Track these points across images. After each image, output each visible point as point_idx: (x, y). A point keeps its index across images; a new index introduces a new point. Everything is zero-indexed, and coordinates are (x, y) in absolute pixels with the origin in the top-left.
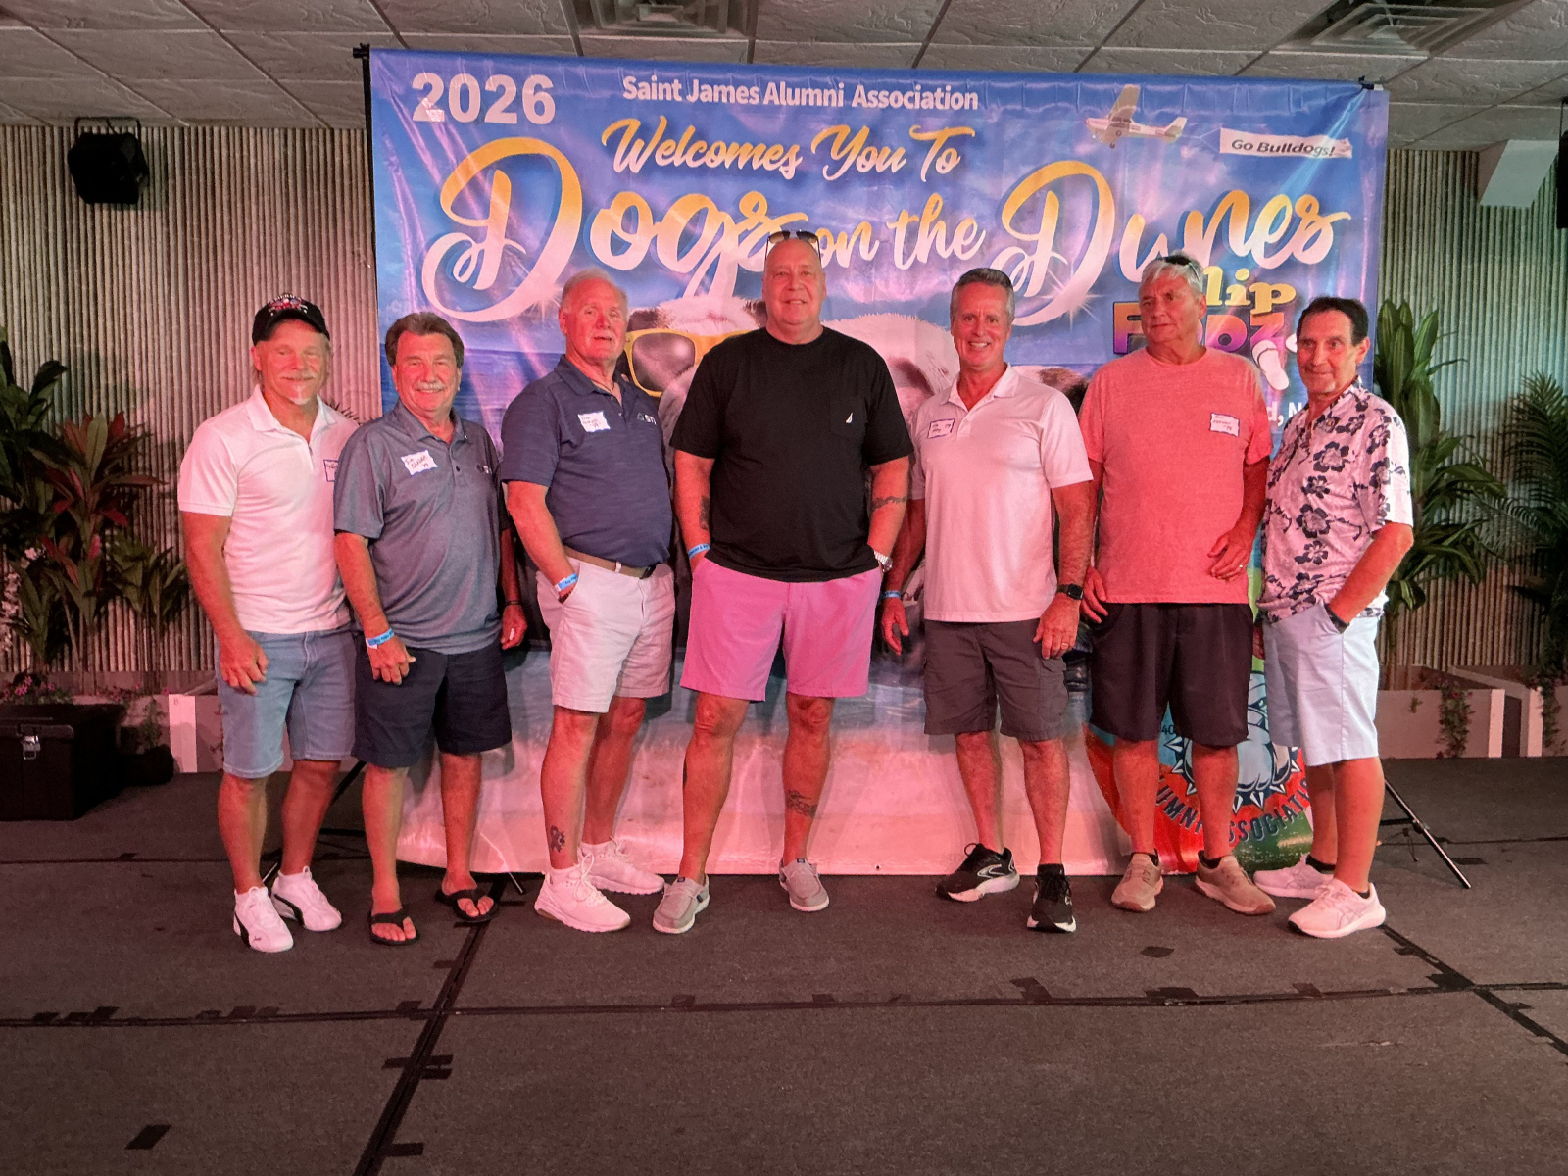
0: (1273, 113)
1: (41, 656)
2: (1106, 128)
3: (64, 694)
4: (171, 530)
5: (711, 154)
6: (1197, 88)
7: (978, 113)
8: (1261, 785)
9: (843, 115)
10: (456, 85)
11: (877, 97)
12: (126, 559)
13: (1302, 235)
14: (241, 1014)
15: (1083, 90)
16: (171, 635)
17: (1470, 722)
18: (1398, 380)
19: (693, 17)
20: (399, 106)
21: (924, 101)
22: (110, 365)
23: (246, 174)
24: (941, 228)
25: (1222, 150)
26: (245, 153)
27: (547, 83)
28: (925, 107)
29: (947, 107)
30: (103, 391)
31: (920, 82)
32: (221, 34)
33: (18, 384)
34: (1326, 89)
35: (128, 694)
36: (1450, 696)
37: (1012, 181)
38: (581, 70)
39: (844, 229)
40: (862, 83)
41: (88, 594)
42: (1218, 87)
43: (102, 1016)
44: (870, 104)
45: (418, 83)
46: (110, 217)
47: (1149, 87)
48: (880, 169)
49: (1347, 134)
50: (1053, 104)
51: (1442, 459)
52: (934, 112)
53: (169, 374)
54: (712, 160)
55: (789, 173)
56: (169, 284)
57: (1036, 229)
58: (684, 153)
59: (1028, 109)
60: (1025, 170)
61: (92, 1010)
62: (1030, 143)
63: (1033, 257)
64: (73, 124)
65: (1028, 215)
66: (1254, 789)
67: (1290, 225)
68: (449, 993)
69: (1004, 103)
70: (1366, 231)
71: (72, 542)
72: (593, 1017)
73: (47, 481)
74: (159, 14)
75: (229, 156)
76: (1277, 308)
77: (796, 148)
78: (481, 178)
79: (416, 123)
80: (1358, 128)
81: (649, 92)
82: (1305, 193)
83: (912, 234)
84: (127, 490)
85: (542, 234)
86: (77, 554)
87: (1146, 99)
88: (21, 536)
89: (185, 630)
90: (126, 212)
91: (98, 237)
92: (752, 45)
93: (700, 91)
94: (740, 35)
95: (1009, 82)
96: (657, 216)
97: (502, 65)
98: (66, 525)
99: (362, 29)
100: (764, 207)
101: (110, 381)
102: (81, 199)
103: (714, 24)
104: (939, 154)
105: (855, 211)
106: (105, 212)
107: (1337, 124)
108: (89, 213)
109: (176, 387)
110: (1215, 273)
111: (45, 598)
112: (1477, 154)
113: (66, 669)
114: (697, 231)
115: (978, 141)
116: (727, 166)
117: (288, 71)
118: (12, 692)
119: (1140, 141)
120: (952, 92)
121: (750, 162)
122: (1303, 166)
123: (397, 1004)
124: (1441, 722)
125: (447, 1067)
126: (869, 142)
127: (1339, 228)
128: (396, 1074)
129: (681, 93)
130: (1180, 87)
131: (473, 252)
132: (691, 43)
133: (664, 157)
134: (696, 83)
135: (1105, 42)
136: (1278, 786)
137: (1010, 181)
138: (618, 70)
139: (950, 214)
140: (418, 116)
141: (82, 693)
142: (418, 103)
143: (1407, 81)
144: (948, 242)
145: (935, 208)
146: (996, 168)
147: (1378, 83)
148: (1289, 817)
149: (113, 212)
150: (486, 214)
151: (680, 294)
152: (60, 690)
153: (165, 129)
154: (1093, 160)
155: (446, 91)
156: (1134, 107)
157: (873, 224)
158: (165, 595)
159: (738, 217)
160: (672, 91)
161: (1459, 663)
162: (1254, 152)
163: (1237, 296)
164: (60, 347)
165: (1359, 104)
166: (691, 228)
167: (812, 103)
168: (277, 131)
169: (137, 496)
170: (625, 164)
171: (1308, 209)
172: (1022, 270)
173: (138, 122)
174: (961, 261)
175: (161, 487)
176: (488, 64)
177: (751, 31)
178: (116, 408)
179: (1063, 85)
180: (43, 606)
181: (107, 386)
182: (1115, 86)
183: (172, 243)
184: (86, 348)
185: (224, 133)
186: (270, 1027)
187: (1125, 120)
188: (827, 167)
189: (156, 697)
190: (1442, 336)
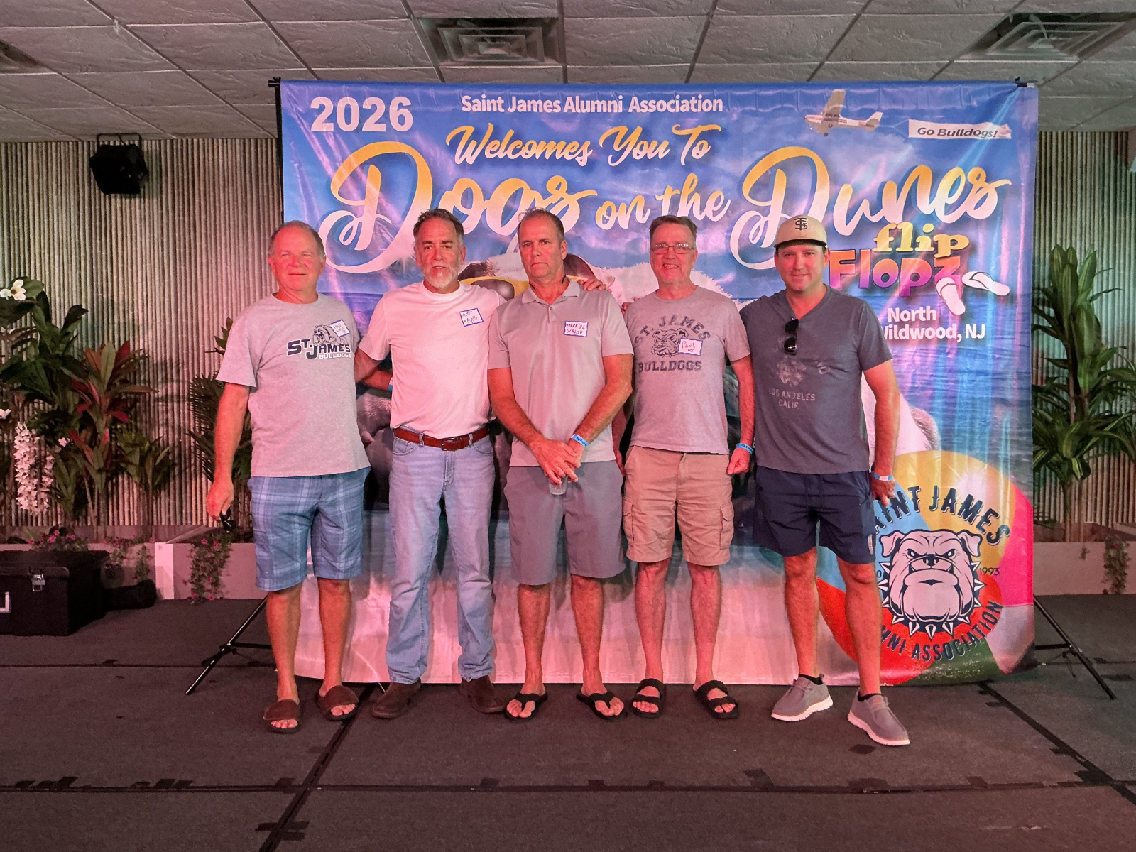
0: (948, 107)
1: (69, 515)
2: (820, 122)
3: (83, 543)
4: (163, 425)
5: (525, 150)
6: (889, 90)
7: (723, 114)
8: (951, 617)
9: (622, 118)
10: (341, 105)
11: (647, 105)
12: (127, 445)
13: (973, 198)
14: (164, 784)
15: (802, 93)
16: (163, 500)
17: (1128, 567)
18: (1067, 305)
19: (519, 50)
20: (301, 121)
21: (683, 106)
22: (121, 308)
23: (216, 171)
24: (697, 197)
25: (910, 136)
26: (216, 157)
27: (407, 102)
28: (683, 110)
29: (700, 110)
30: (116, 326)
31: (680, 93)
32: (186, 72)
33: (53, 322)
34: (990, 88)
35: (126, 543)
36: (1113, 547)
37: (749, 163)
38: (431, 92)
39: (624, 201)
40: (636, 96)
41: (100, 471)
42: (906, 89)
43: (65, 784)
44: (642, 110)
45: (315, 104)
46: (122, 204)
47: (852, 91)
48: (650, 157)
49: (1007, 121)
50: (779, 106)
51: (1104, 363)
52: (691, 114)
53: (162, 314)
54: (526, 154)
55: (583, 162)
56: (163, 250)
57: (769, 198)
58: (506, 149)
59: (761, 110)
60: (759, 154)
61: (57, 779)
62: (763, 135)
63: (766, 219)
64: (95, 140)
65: (763, 187)
66: (945, 620)
67: (964, 190)
68: (317, 772)
69: (743, 105)
70: (1023, 193)
71: (90, 433)
72: (420, 794)
73: (74, 391)
74: (141, 60)
75: (204, 159)
76: (955, 253)
77: (588, 144)
78: (359, 170)
79: (314, 132)
80: (1016, 116)
81: (480, 106)
82: (976, 166)
83: (675, 202)
84: (133, 396)
85: (403, 211)
86: (94, 441)
87: (849, 98)
88: (55, 430)
89: (172, 496)
90: (133, 200)
91: (113, 217)
92: (565, 70)
93: (517, 104)
94: (555, 63)
95: (748, 90)
96: (487, 196)
97: (373, 90)
98: (87, 422)
99: (285, 66)
100: (565, 186)
101: (122, 321)
102: (102, 194)
103: (535, 56)
104: (694, 145)
105: (633, 188)
106: (118, 200)
107: (1000, 113)
108: (107, 200)
109: (167, 323)
110: (907, 229)
111: (73, 473)
112: (1127, 133)
113: (89, 524)
114: (515, 206)
115: (724, 134)
116: (537, 158)
117: (237, 98)
118: (46, 541)
119: (849, 130)
120: (703, 100)
121: (554, 155)
122: (974, 145)
123: (276, 779)
124: (1105, 567)
125: (303, 831)
126: (640, 139)
127: (1001, 192)
128: (266, 834)
129: (503, 106)
130: (876, 90)
131: (354, 224)
132: (520, 69)
133: (492, 152)
134: (514, 98)
135: (827, 59)
136: (964, 618)
137: (746, 164)
138: (457, 91)
139: (703, 188)
140: (316, 126)
141: (97, 541)
142: (314, 119)
143: (1064, 79)
144: (702, 208)
145: (692, 184)
146: (736, 154)
147: (1030, 82)
148: (973, 642)
149: (124, 200)
150: (363, 197)
151: (504, 252)
152: (79, 539)
153: (160, 141)
154: (811, 146)
155: (335, 109)
156: (842, 106)
157: (646, 196)
158: (156, 470)
159: (546, 195)
160: (497, 105)
161: (1122, 520)
162: (935, 136)
163: (925, 245)
164: (86, 295)
165: (1016, 97)
166: (511, 204)
167: (599, 111)
168: (238, 141)
169: (137, 400)
170: (462, 159)
171: (978, 179)
172: (759, 228)
173: (140, 137)
174: (712, 222)
175: (156, 394)
176: (365, 89)
177: (562, 59)
178: (125, 338)
179: (786, 91)
180: (71, 479)
181: (119, 322)
182: (826, 91)
183: (165, 221)
184: (105, 296)
185: (201, 142)
186: (183, 796)
187: (835, 116)
188: (611, 156)
189: (146, 544)
190: (1102, 271)
